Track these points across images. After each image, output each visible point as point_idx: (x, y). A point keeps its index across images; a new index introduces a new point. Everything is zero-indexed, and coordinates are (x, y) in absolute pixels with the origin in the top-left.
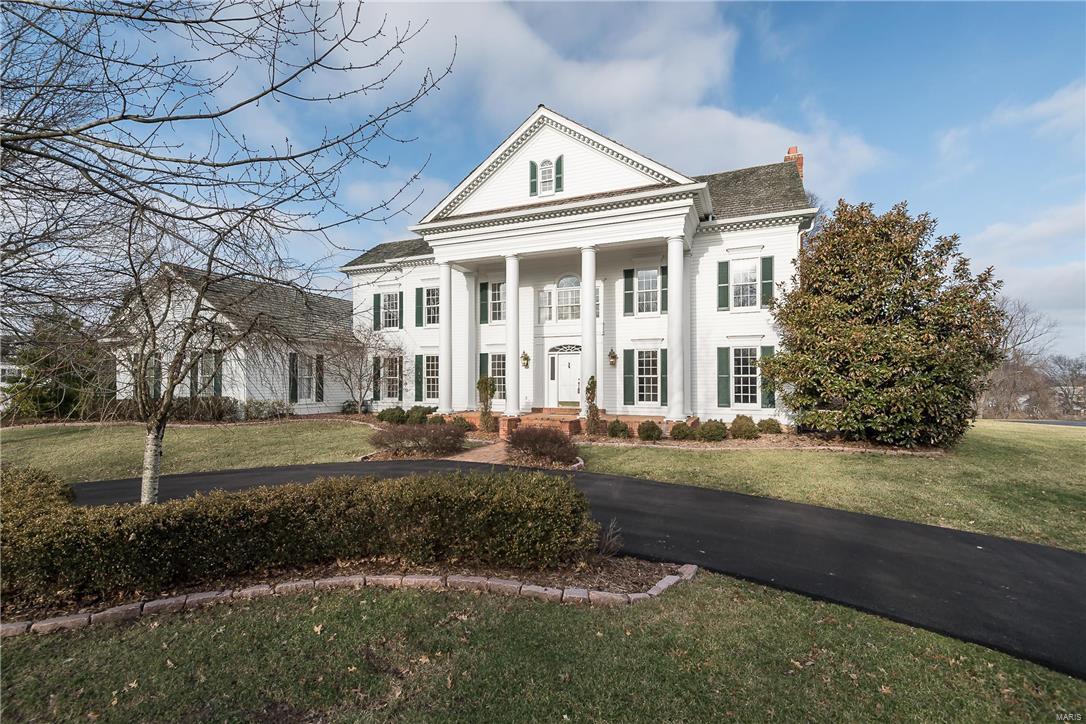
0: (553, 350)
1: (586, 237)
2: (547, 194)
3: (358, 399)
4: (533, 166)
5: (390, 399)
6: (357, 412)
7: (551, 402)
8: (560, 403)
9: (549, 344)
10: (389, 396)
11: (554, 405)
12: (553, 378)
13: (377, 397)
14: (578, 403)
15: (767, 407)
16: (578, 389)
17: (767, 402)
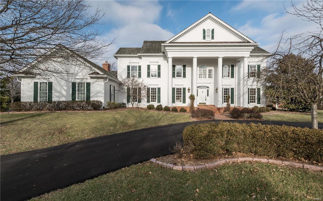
0: (197, 87)
1: (220, 54)
2: (208, 39)
4: (204, 31)
8: (200, 103)
10: (133, 101)
11: (198, 104)
12: (197, 96)
14: (205, 103)
15: (259, 104)
16: (206, 99)
17: (259, 103)
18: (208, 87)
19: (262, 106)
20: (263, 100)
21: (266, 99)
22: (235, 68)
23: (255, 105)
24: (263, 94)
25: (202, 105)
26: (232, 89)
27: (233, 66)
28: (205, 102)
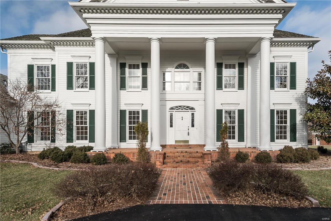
0: (172, 108)
3: (15, 142)
5: (43, 142)
6: (15, 152)
7: (170, 141)
8: (176, 141)
9: (169, 105)
10: (42, 139)
11: (173, 143)
12: (171, 126)
13: (31, 140)
14: (187, 141)
15: (293, 141)
16: (188, 133)
17: (293, 139)
18: (192, 109)
19: (300, 146)
20: (300, 133)
21: (307, 132)
22: (245, 69)
23: (287, 145)
24: (301, 120)
25: (181, 146)
26: (241, 113)
27: (241, 66)
28: (186, 138)
